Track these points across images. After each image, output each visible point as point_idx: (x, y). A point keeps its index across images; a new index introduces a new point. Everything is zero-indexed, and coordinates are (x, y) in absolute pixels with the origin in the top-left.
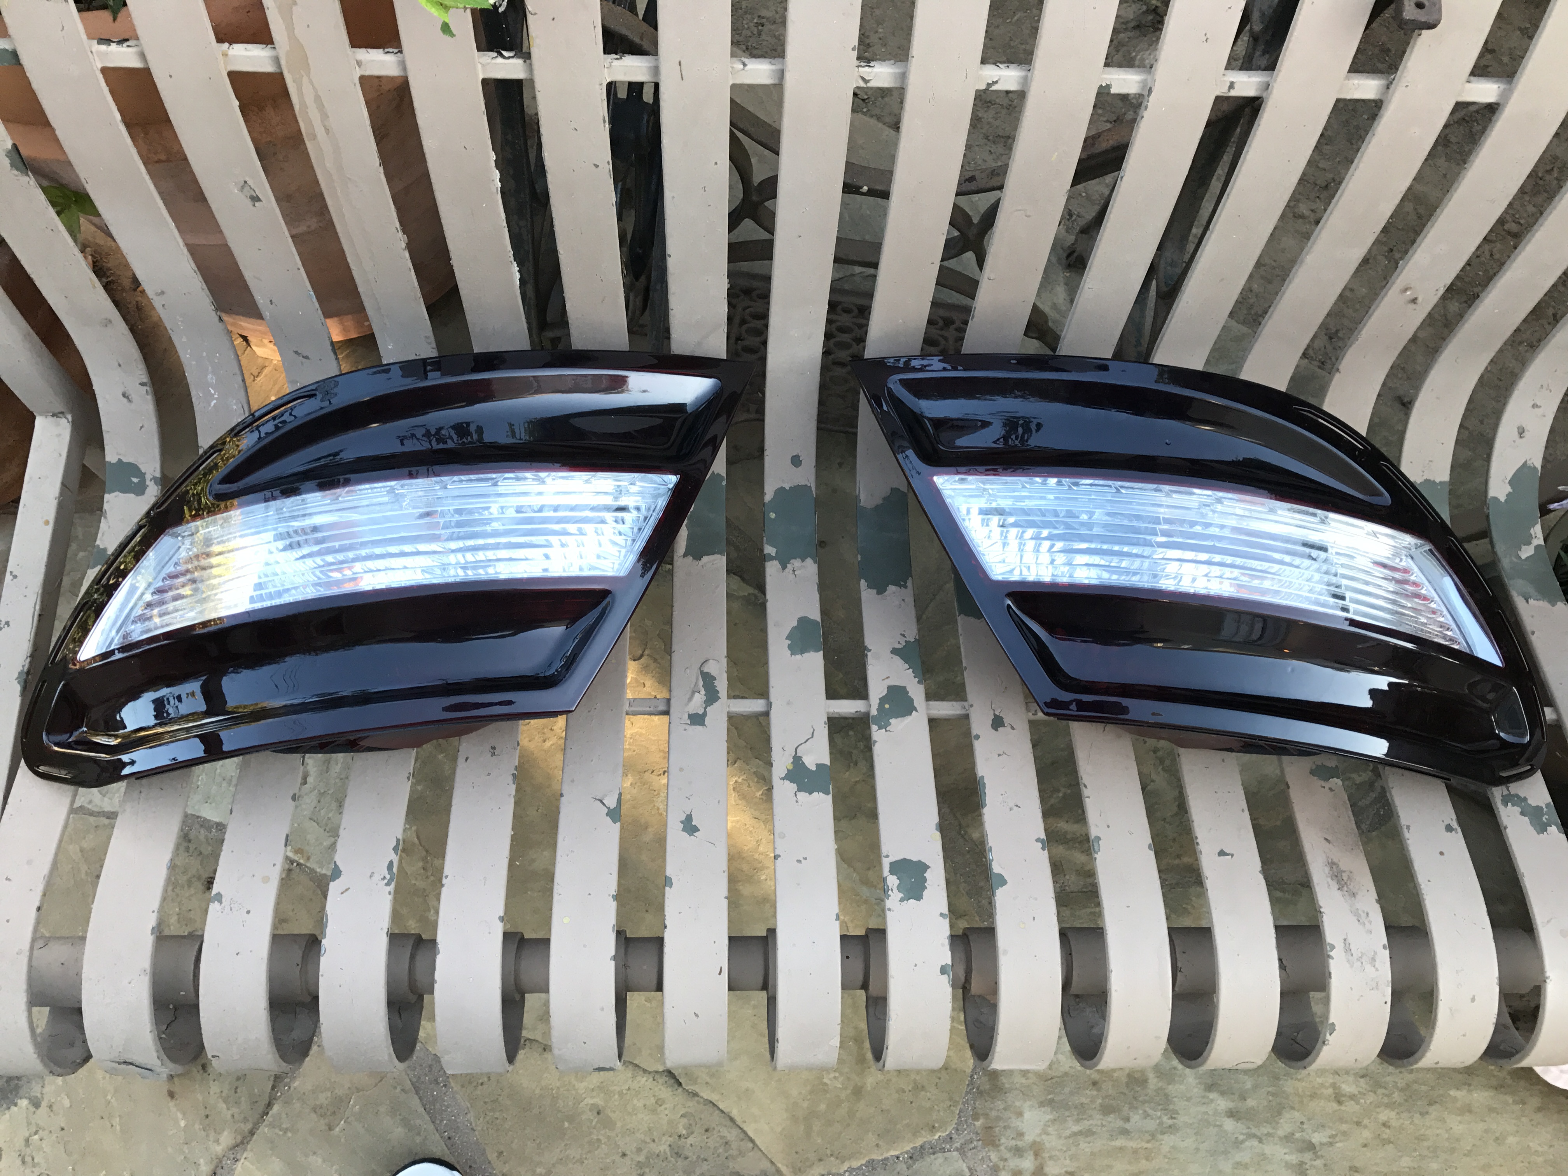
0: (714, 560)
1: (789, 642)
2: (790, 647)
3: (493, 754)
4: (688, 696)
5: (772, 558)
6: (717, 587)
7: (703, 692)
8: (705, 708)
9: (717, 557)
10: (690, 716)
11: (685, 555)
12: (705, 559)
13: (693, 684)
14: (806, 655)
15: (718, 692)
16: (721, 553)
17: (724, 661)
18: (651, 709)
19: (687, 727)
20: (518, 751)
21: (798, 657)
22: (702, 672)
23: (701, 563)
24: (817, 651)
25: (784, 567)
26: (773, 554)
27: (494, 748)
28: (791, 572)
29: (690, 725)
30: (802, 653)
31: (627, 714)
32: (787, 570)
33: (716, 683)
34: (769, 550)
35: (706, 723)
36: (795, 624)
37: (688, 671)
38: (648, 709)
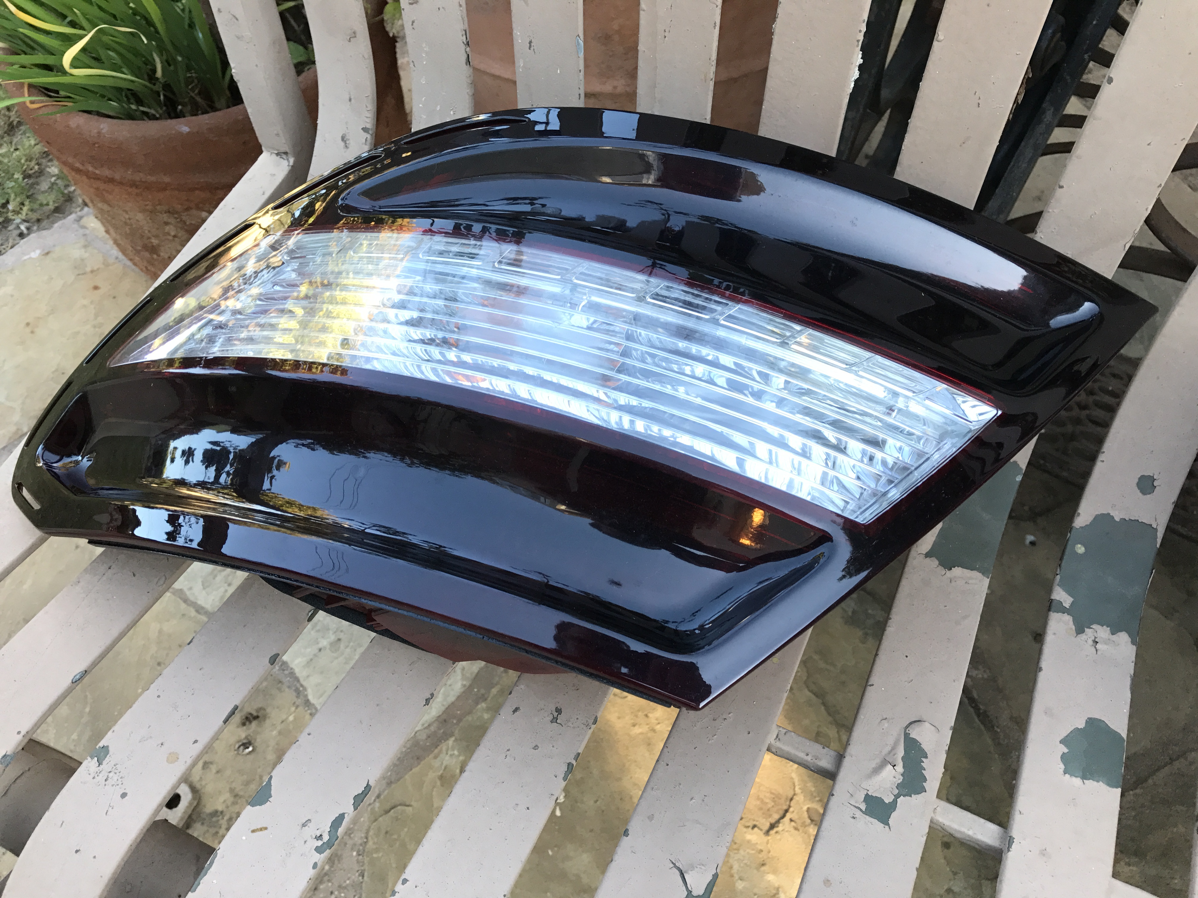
0: (971, 578)
1: (1066, 750)
2: (1064, 757)
3: (554, 720)
4: (874, 764)
5: (1062, 610)
6: (965, 617)
7: (900, 768)
8: (897, 797)
9: (976, 575)
10: (868, 798)
11: (928, 555)
12: (957, 571)
13: (889, 748)
14: (1089, 783)
15: (925, 780)
16: (984, 572)
17: (948, 734)
18: (809, 758)
19: (858, 814)
20: (592, 730)
21: (1077, 781)
22: (907, 735)
23: (949, 574)
24: (1111, 784)
25: (1080, 630)
26: (1067, 605)
27: (559, 711)
28: (1090, 642)
29: (865, 813)
30: (1084, 778)
31: (769, 750)
32: (1083, 637)
33: (926, 763)
34: (1060, 595)
35: (891, 821)
36: (1081, 725)
37: (886, 724)
38: (802, 755)
